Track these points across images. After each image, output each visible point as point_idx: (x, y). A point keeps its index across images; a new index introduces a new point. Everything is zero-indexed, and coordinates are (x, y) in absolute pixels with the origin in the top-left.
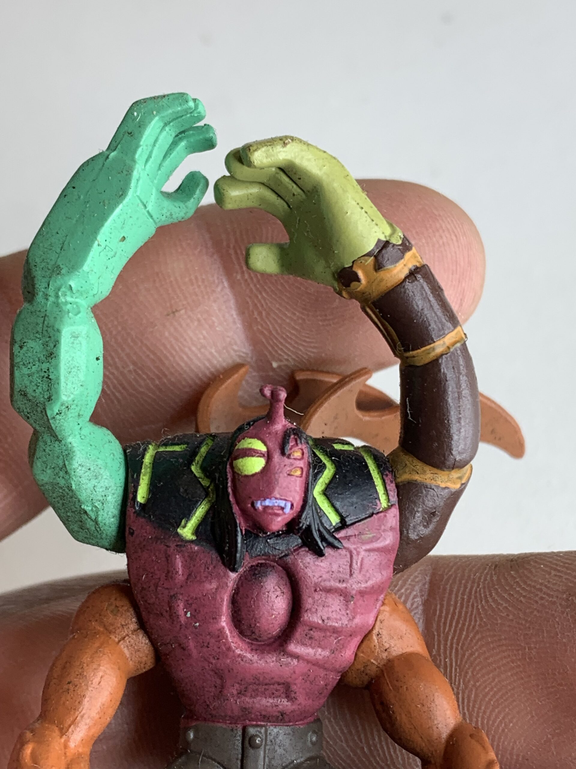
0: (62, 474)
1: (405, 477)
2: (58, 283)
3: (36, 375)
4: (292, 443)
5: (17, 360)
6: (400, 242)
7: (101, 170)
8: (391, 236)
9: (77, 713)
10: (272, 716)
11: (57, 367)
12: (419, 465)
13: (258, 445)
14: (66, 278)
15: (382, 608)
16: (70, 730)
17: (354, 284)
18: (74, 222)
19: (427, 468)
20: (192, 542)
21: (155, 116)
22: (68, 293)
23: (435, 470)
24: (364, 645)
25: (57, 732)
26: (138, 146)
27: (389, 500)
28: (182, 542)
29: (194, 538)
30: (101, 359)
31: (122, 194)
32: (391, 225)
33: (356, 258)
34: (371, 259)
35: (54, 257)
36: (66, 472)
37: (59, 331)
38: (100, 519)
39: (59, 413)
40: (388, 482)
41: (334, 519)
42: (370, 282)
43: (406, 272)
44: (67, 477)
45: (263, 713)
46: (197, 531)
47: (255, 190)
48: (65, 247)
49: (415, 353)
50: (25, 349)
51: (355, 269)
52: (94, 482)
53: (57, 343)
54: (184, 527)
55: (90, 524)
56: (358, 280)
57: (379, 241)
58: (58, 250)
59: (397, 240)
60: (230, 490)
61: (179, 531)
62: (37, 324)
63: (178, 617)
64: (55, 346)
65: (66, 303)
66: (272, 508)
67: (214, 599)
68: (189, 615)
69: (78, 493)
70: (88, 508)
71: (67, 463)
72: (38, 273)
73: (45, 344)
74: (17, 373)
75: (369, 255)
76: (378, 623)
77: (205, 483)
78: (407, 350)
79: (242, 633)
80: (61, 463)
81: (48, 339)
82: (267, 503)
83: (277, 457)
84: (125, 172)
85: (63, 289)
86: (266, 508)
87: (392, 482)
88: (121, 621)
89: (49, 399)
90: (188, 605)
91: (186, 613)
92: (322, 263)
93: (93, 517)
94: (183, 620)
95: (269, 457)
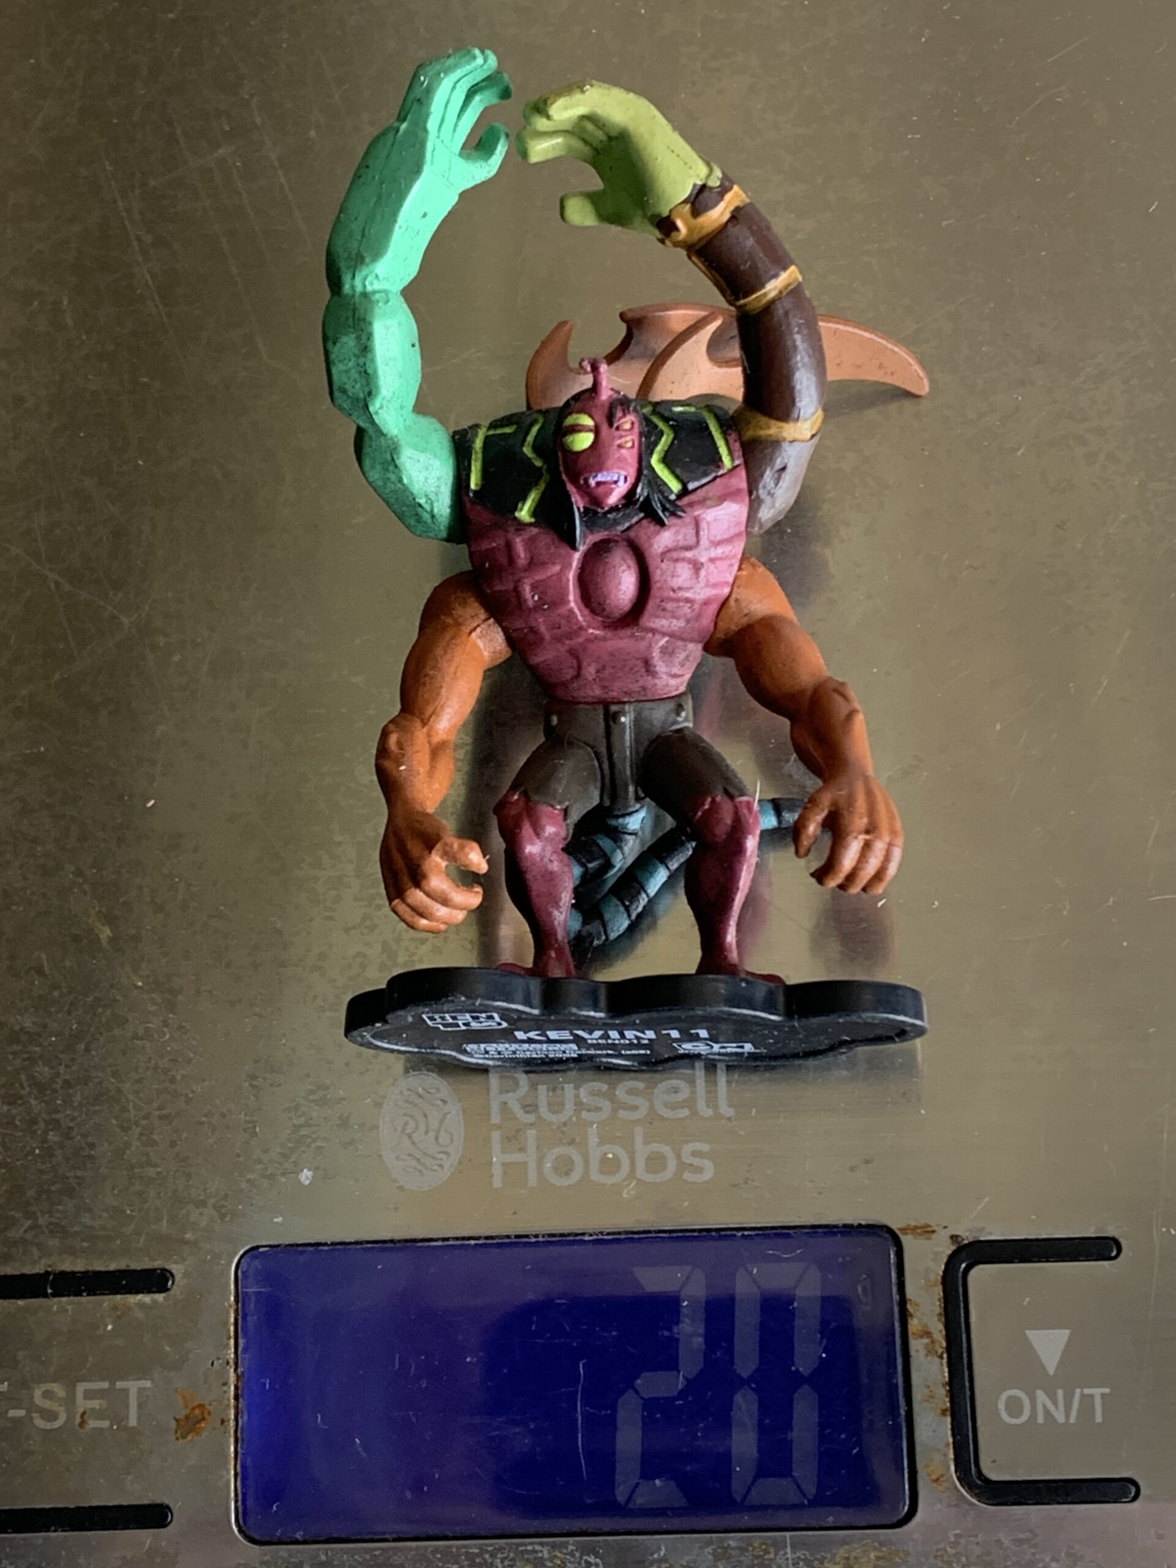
0: (391, 468)
1: (749, 434)
2: (364, 273)
3: (353, 371)
4: (619, 414)
5: (333, 357)
6: (718, 184)
7: (393, 145)
8: (708, 176)
9: (436, 704)
10: (635, 692)
11: (373, 361)
12: (763, 420)
13: (587, 421)
14: (371, 267)
15: (740, 573)
16: (432, 720)
17: (674, 234)
18: (372, 205)
19: (773, 422)
20: (530, 525)
21: (443, 79)
22: (375, 282)
23: (780, 424)
24: (722, 614)
25: (418, 724)
26: (428, 115)
27: (733, 460)
28: (521, 526)
29: (533, 520)
30: (417, 345)
31: (416, 169)
32: (708, 164)
33: (672, 206)
34: (688, 207)
35: (355, 245)
36: (396, 466)
37: (370, 324)
38: (436, 510)
39: (381, 407)
40: (731, 441)
41: (675, 486)
42: (690, 230)
43: (727, 216)
44: (396, 471)
45: (625, 690)
46: (535, 513)
47: (559, 140)
48: (367, 233)
49: (746, 300)
50: (338, 344)
51: (673, 216)
52: (425, 474)
53: (370, 336)
54: (521, 510)
55: (426, 517)
56: (676, 229)
57: (695, 185)
58: (359, 238)
59: (714, 182)
60: (561, 469)
61: (517, 514)
62: (348, 318)
63: (525, 601)
64: (368, 339)
65: (374, 292)
66: (604, 483)
67: (560, 579)
68: (536, 598)
69: (410, 487)
70: (422, 501)
71: (395, 457)
72: (342, 265)
73: (359, 338)
74: (334, 371)
75: (685, 202)
76: (735, 588)
77: (538, 463)
78: (738, 299)
79: (593, 611)
80: (389, 457)
81: (360, 332)
82: (600, 478)
83: (604, 428)
84: (418, 146)
85: (369, 279)
86: (598, 484)
87: (735, 441)
88: (469, 611)
89: (370, 394)
90: (534, 588)
91: (533, 596)
92: (640, 212)
93: (429, 510)
94: (530, 603)
95: (597, 431)
